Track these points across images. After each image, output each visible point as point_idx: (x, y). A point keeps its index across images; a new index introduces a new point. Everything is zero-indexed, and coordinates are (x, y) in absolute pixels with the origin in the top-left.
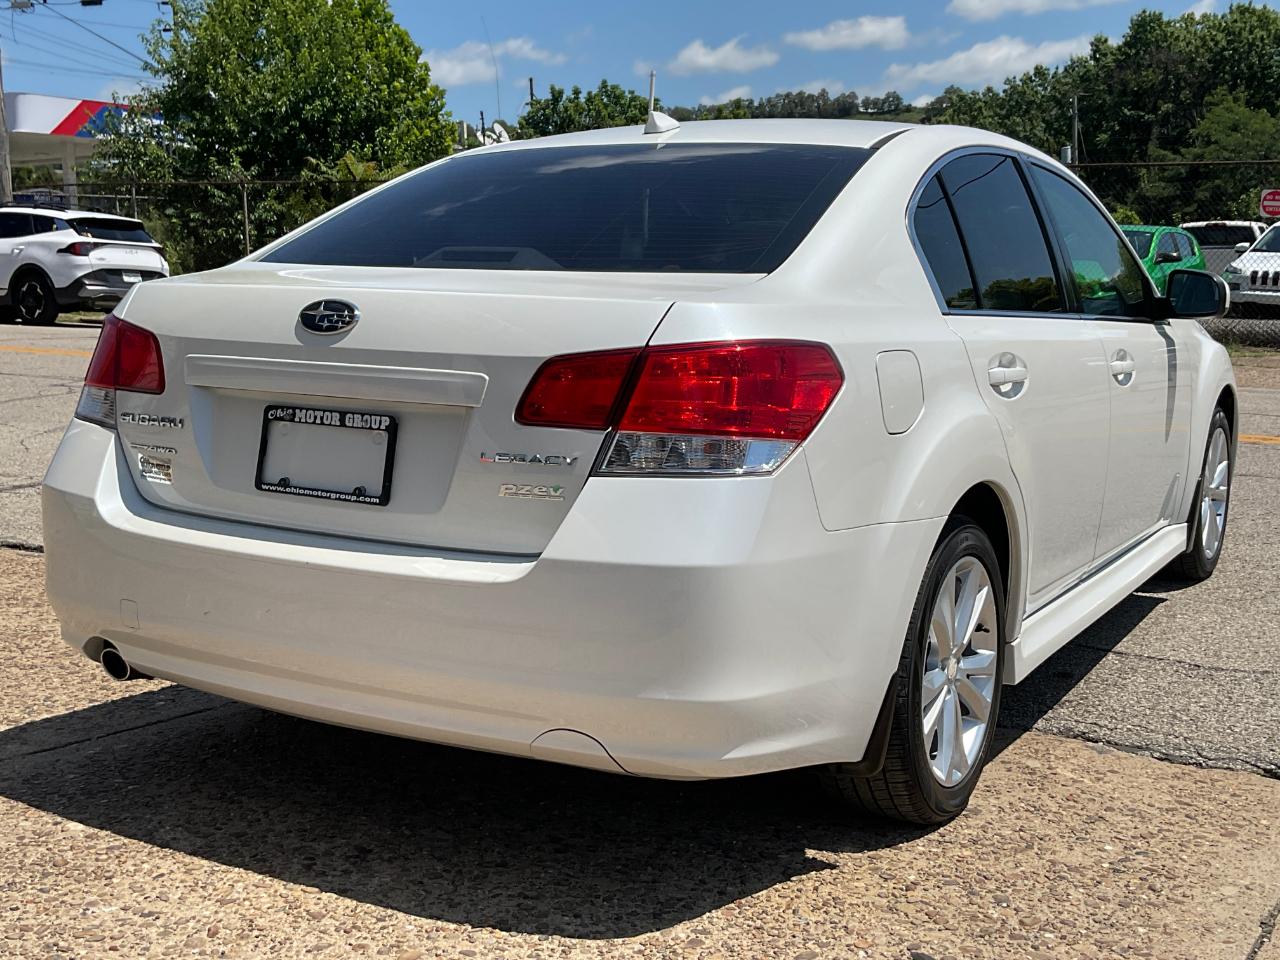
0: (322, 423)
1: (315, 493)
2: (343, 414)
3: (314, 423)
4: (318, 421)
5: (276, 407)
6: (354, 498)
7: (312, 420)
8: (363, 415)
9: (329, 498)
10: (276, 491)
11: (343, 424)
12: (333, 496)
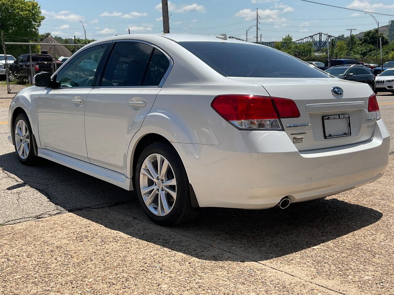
0: (335, 118)
1: (338, 136)
2: (339, 115)
3: (333, 119)
4: (334, 118)
5: (325, 116)
6: (346, 135)
7: (332, 118)
8: (343, 115)
9: (341, 137)
10: (330, 138)
11: (339, 118)
12: (342, 136)
